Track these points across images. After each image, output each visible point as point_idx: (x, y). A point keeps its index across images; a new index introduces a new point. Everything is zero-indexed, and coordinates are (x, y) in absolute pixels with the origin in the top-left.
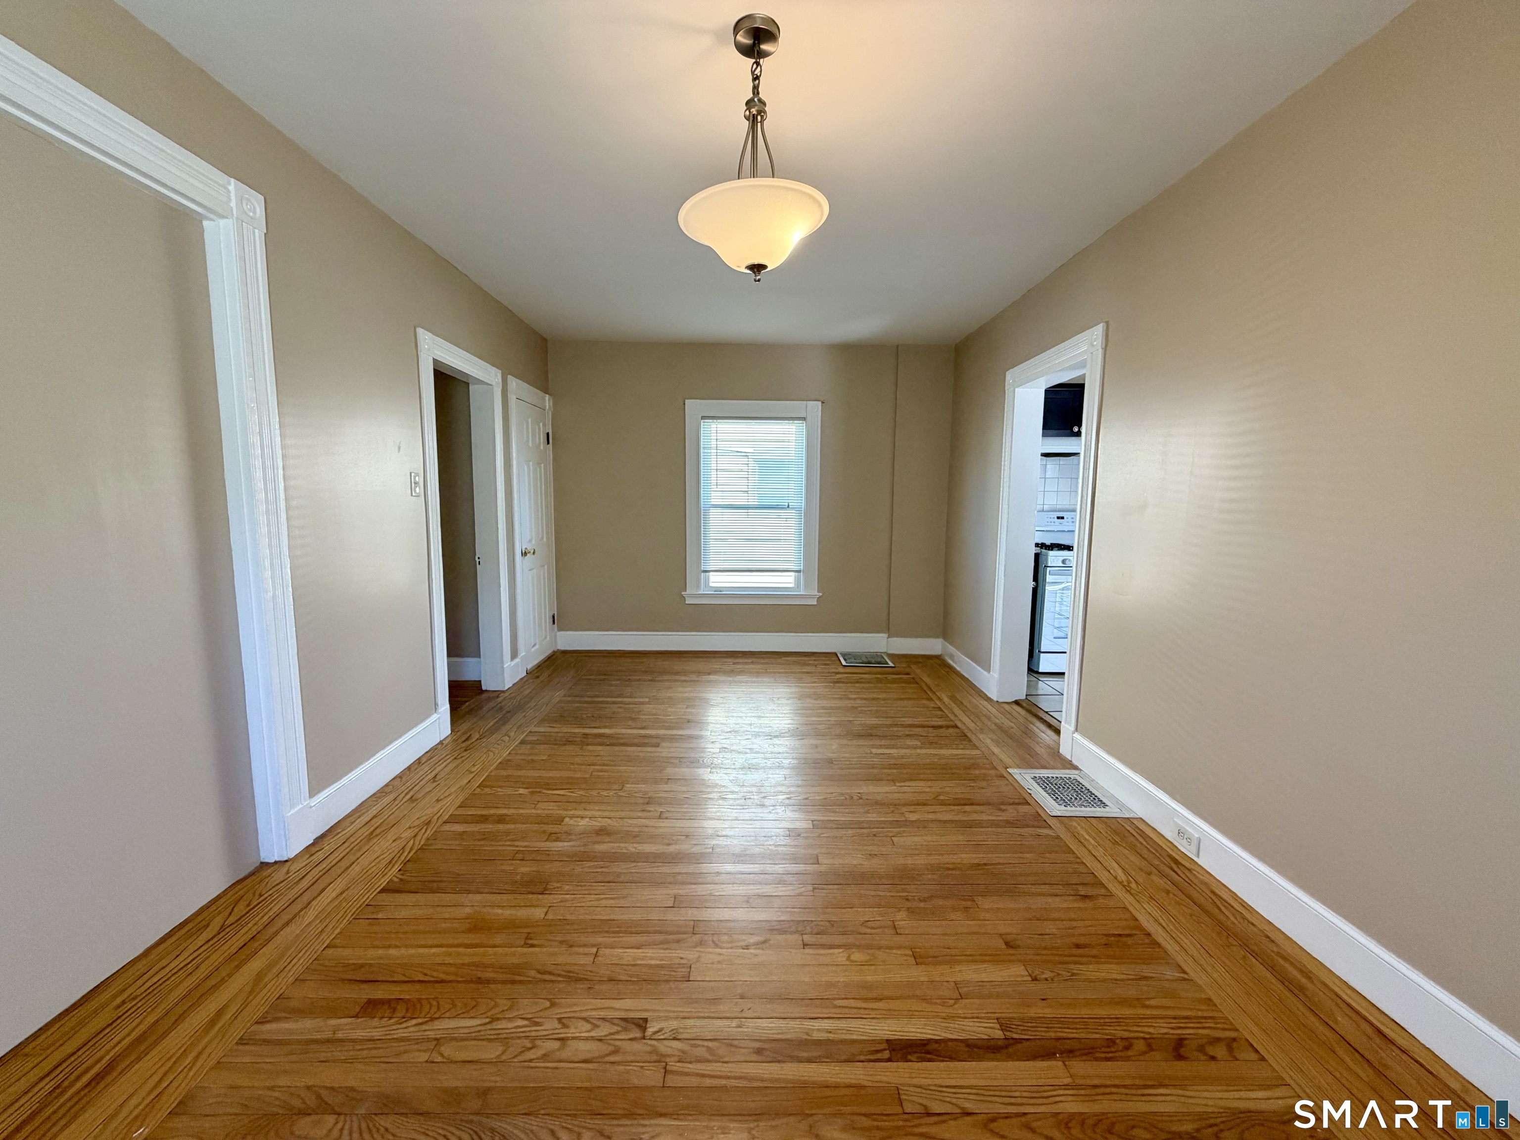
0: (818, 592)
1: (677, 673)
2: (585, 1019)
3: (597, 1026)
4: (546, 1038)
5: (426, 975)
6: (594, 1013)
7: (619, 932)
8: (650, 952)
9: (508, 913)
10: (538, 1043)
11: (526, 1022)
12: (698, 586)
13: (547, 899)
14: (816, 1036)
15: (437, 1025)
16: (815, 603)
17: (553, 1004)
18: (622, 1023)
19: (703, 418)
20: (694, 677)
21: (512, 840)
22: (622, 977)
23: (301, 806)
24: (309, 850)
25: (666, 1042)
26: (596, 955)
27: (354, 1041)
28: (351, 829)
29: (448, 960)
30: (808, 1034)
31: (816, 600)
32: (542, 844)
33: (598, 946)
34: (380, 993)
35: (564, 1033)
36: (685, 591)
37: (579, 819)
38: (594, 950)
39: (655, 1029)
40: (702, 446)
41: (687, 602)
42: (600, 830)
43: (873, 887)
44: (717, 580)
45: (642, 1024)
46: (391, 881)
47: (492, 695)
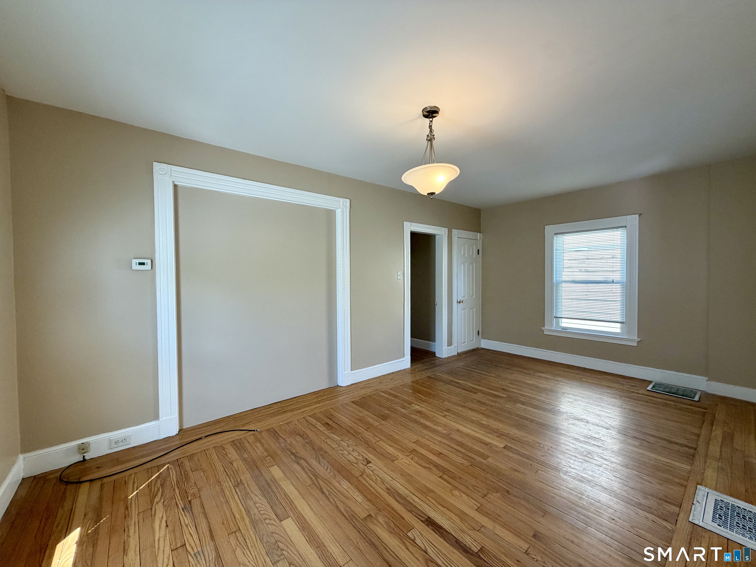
0: (638, 337)
1: (525, 369)
2: (358, 453)
3: (359, 456)
4: (347, 451)
5: (341, 424)
6: (361, 453)
7: (389, 439)
8: (392, 449)
9: (371, 420)
10: (344, 450)
11: (347, 445)
12: (552, 325)
13: (383, 422)
14: (408, 499)
15: (332, 434)
16: (636, 345)
17: (356, 446)
18: (365, 459)
19: (555, 234)
20: (531, 372)
21: (392, 403)
22: (378, 450)
23: (348, 372)
24: (348, 386)
25: (369, 470)
26: (378, 441)
27: (318, 429)
28: (360, 385)
29: (347, 423)
30: (406, 497)
31: (636, 343)
32: (399, 408)
33: (381, 439)
34: (330, 422)
35: (351, 452)
36: (544, 326)
37: (417, 406)
38: (379, 440)
39: (370, 466)
40: (555, 249)
41: (545, 333)
42: (419, 411)
43: (498, 479)
44: (565, 323)
45: (369, 462)
46: (355, 400)
47: (438, 359)
